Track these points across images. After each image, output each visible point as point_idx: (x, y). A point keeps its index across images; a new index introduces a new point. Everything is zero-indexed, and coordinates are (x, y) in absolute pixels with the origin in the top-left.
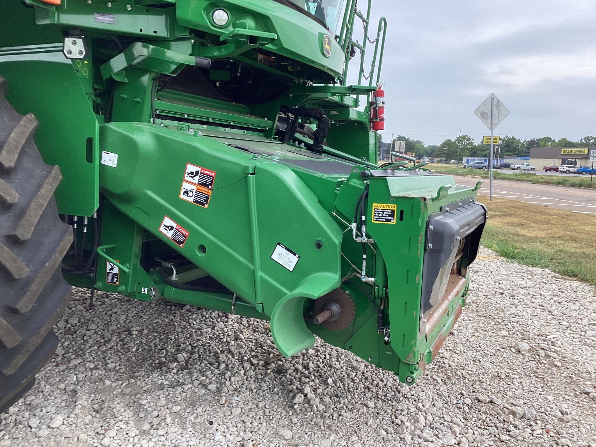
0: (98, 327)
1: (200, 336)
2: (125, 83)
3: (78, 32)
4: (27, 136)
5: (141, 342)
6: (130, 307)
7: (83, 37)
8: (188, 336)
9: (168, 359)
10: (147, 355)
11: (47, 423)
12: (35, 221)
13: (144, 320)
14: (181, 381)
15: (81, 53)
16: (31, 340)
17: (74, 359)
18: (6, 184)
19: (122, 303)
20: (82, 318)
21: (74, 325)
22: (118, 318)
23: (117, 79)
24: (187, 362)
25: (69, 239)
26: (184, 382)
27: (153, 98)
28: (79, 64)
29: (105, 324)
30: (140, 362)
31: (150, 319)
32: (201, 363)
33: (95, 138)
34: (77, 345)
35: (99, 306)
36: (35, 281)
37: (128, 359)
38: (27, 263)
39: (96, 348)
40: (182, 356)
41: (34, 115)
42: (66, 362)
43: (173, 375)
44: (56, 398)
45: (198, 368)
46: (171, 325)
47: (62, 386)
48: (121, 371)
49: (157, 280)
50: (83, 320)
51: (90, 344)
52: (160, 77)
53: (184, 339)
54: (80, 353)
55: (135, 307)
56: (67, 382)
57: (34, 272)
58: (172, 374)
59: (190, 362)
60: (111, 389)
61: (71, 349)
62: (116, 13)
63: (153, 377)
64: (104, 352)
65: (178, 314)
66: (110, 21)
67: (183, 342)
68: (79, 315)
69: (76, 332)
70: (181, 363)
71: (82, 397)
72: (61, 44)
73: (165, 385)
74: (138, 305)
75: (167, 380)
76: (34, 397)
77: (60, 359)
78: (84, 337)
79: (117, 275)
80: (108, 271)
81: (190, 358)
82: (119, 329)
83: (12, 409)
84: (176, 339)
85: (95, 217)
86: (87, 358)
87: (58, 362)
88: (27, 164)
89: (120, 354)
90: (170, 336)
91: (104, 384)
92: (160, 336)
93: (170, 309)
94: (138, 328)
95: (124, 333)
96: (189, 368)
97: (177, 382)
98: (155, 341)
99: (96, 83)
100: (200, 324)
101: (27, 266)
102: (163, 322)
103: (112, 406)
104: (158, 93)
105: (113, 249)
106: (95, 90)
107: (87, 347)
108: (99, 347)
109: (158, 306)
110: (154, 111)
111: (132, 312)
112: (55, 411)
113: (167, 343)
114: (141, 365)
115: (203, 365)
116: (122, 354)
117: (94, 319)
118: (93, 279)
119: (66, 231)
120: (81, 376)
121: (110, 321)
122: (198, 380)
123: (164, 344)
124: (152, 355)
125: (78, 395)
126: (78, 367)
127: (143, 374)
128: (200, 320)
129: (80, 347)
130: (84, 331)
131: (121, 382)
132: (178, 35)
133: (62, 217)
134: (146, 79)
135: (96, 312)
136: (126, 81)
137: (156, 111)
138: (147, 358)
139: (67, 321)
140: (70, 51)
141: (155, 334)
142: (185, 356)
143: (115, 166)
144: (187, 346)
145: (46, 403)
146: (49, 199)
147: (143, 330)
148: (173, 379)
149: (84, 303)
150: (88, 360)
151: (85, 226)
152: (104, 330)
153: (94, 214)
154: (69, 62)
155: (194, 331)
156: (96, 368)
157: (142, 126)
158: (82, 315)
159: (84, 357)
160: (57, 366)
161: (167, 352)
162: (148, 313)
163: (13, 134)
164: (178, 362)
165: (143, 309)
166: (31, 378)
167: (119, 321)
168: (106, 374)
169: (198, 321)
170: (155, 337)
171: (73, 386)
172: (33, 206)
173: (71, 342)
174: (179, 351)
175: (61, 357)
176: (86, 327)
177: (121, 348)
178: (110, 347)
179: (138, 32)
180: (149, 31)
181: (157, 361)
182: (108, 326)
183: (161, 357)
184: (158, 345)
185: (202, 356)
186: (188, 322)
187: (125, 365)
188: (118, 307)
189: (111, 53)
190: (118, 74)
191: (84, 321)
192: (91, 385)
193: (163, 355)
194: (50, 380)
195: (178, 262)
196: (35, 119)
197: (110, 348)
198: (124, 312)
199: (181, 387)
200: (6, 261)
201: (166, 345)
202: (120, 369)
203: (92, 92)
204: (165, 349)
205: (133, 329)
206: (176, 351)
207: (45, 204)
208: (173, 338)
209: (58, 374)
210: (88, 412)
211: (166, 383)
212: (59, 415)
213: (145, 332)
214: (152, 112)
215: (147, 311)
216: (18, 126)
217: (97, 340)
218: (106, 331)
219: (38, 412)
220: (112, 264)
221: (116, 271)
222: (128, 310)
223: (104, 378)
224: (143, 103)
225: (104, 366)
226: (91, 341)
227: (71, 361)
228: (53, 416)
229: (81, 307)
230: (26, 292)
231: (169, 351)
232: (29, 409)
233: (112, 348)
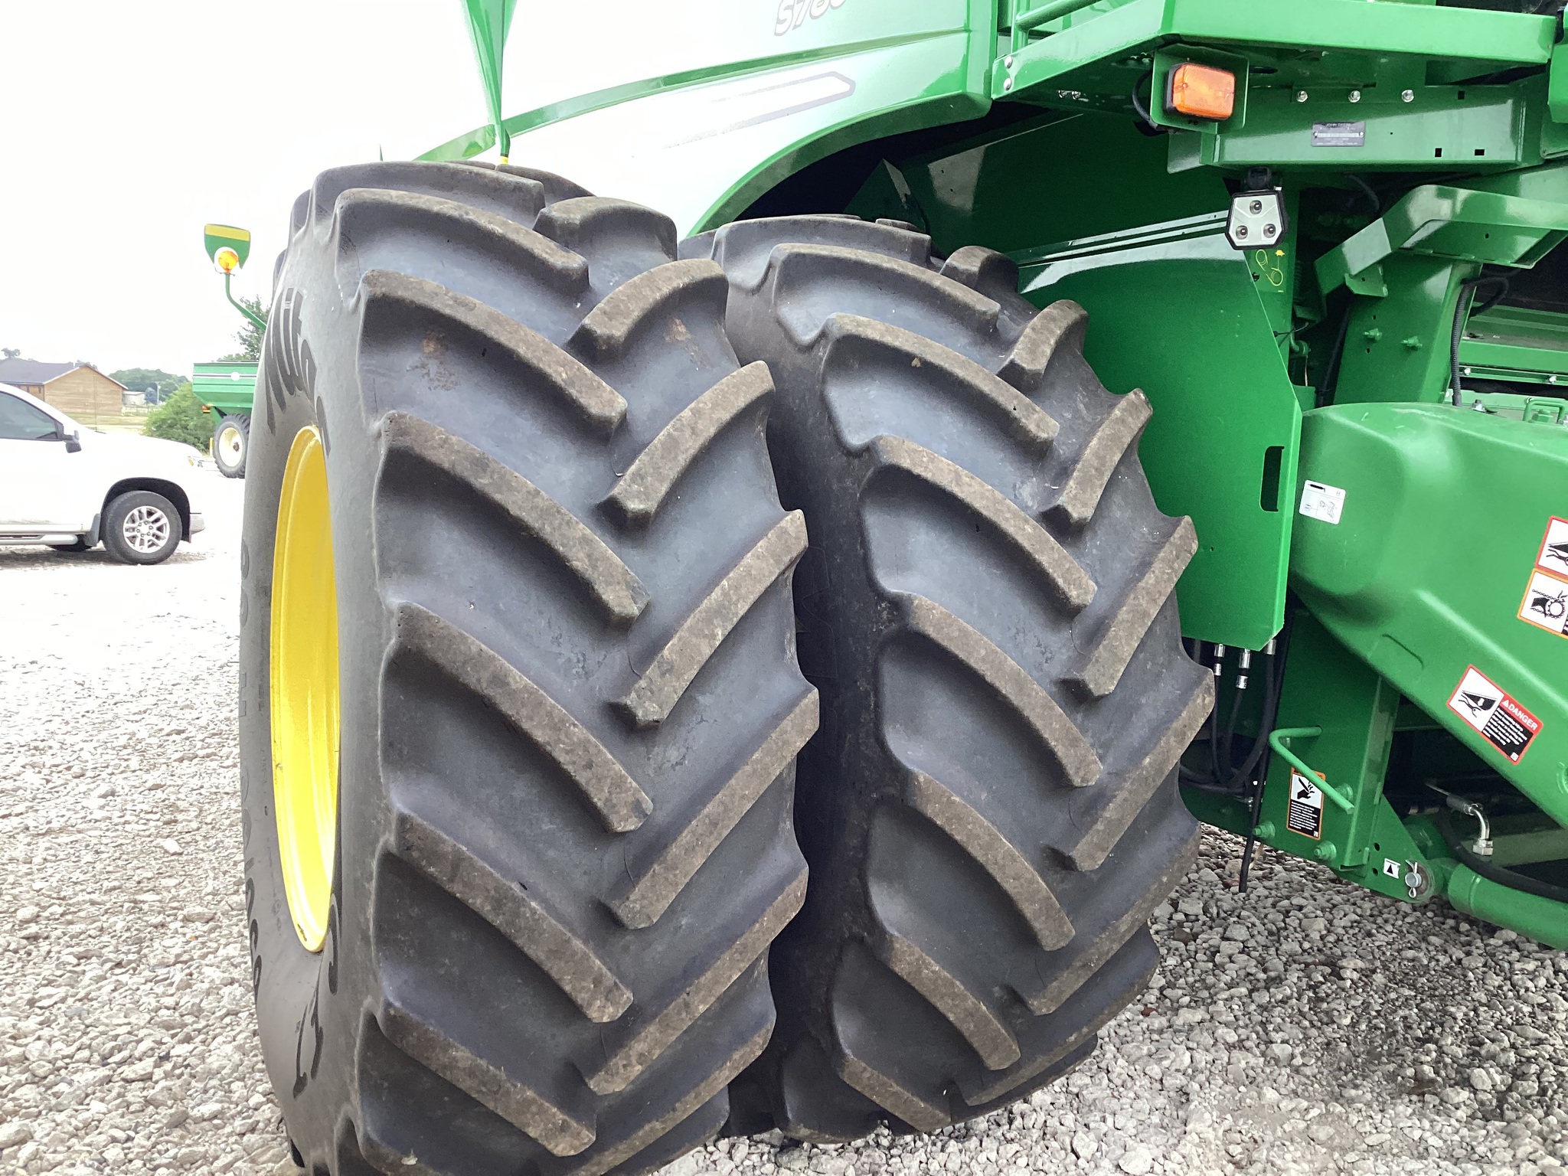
0: (1252, 936)
1: (1547, 1031)
2: (1379, 299)
3: (1266, 178)
4: (1126, 446)
5: (1366, 1005)
6: (1338, 899)
7: (1279, 189)
8: (1510, 1021)
9: (1443, 1073)
10: (1381, 1046)
11: (1114, 1156)
12: (1127, 652)
13: (1377, 944)
14: (1481, 1150)
15: (1271, 232)
16: (1097, 940)
17: (1188, 1006)
18: (1071, 558)
19: (1319, 885)
20: (1212, 903)
21: (1193, 918)
22: (1305, 922)
23: (1357, 289)
24: (1502, 1098)
25: (1204, 703)
26: (1489, 1154)
27: (1457, 333)
28: (1262, 259)
29: (1271, 933)
30: (1360, 1060)
31: (1395, 947)
32: (1547, 1114)
33: (1289, 446)
34: (1197, 971)
35: (1257, 882)
36: (1115, 797)
37: (1328, 1044)
38: (1100, 751)
39: (1244, 991)
40: (1488, 1078)
41: (1145, 393)
42: (1168, 1009)
43: (1457, 1125)
44: (1137, 1097)
45: (1537, 1126)
46: (1454, 977)
47: (1155, 1070)
48: (1308, 1071)
49: (1430, 843)
50: (1214, 911)
51: (1228, 978)
52: (1483, 275)
53: (1496, 1026)
54: (1202, 995)
55: (1354, 904)
56: (1166, 1063)
57: (1117, 774)
58: (1453, 1121)
59: (1510, 1100)
60: (1279, 1117)
61: (1182, 981)
62: (1369, 117)
63: (1397, 1115)
64: (1263, 1008)
65: (1477, 948)
66: (1351, 140)
67: (1492, 1036)
68: (1206, 895)
69: (1195, 937)
70: (1481, 1096)
71: (1203, 1113)
72: (1224, 214)
73: (1431, 1149)
74: (1363, 899)
75: (1438, 1134)
76: (1088, 1080)
77: (1153, 999)
78: (1214, 954)
79: (1316, 811)
80: (1294, 796)
81: (1510, 1089)
82: (1306, 956)
83: (1039, 1097)
84: (1469, 1021)
85: (1270, 652)
86: (1220, 1013)
87: (1149, 1006)
88: (1119, 512)
89: (1306, 1023)
90: (1453, 1009)
91: (1260, 1095)
92: (1422, 1001)
93: (1456, 929)
94: (1360, 964)
95: (1320, 968)
96: (1507, 1118)
97: (1469, 1148)
98: (1407, 1012)
99: (1300, 304)
100: (1549, 995)
101: (1101, 758)
102: (1433, 963)
103: (1278, 1162)
104: (1472, 318)
105: (1311, 740)
106: (1296, 321)
107: (1222, 985)
108: (1251, 991)
109: (1418, 914)
110: (1457, 371)
111: (1345, 916)
112: (1134, 1131)
113: (1442, 1025)
114: (1364, 1071)
115: (1552, 1119)
116: (1313, 1025)
117: (1244, 913)
118: (1252, 813)
119: (1198, 682)
120: (1202, 1058)
121: (1286, 929)
122: (1534, 1162)
123: (1433, 1028)
124: (1398, 1049)
125: (1192, 1107)
126: (1197, 1031)
127: (1369, 1096)
128: (1548, 980)
129: (1204, 980)
130: (1216, 940)
131: (1305, 1104)
132: (1549, 150)
133: (1188, 644)
134: (1440, 285)
135: (1248, 896)
136: (1385, 291)
137: (1462, 370)
138: (1381, 1055)
139: (1175, 904)
140: (1245, 228)
141: (1407, 992)
142: (1498, 1078)
143: (1336, 521)
144: (1503, 1050)
145: (1114, 1104)
146: (1163, 599)
147: (1374, 971)
148: (1457, 1138)
149: (1219, 866)
150: (1223, 1018)
151: (1242, 672)
152: (1266, 947)
153: (1267, 646)
154: (1240, 255)
155: (1527, 1009)
156: (1240, 1045)
157: (1419, 412)
158: (1212, 896)
159: (1211, 1008)
160: (1146, 1013)
161: (1441, 1051)
162: (1389, 928)
163: (1094, 442)
164: (1475, 1091)
165: (1375, 913)
166: (1088, 1033)
167: (1309, 932)
168: (1268, 1070)
169: (1542, 982)
170: (1407, 1000)
171: (1182, 1078)
172: (1123, 614)
173: (1183, 961)
174: (1476, 1056)
175: (1157, 993)
176: (1221, 930)
177: (1310, 1009)
178: (1280, 997)
179: (1430, 157)
180: (1458, 152)
181: (1410, 1072)
182: (1278, 941)
183: (1422, 1063)
184: (1415, 1026)
185: (1550, 1093)
186: (1510, 979)
187: (1318, 1059)
188: (1306, 894)
189: (1349, 221)
190: (1362, 276)
191: (1218, 914)
192: (1228, 1088)
193: (1428, 1059)
194: (1128, 1048)
195: (1495, 800)
196: (1147, 404)
197: (1281, 1001)
198: (1323, 910)
199: (1481, 1167)
200: (1056, 741)
201: (1438, 1030)
202: (1304, 1065)
203: (1288, 326)
204: (1436, 1042)
205: (1344, 963)
206: (1468, 1056)
207: (1154, 612)
208: (1460, 1015)
209: (1146, 1036)
210: (1214, 1158)
211: (1434, 1141)
212: (1144, 1144)
213: (1379, 978)
214: (1453, 371)
215: (1386, 921)
216: (1107, 422)
217: (1248, 970)
218: (1272, 951)
219: (1094, 1119)
220: (1306, 782)
221: (1315, 800)
222: (1334, 906)
223: (1259, 1079)
224: (1427, 350)
225: (1263, 1047)
226: (1232, 971)
227: (1181, 1011)
228: (1130, 1142)
229: (1211, 875)
230: (1095, 822)
231: (1445, 1049)
232: (1075, 1105)
233: (1286, 1003)
